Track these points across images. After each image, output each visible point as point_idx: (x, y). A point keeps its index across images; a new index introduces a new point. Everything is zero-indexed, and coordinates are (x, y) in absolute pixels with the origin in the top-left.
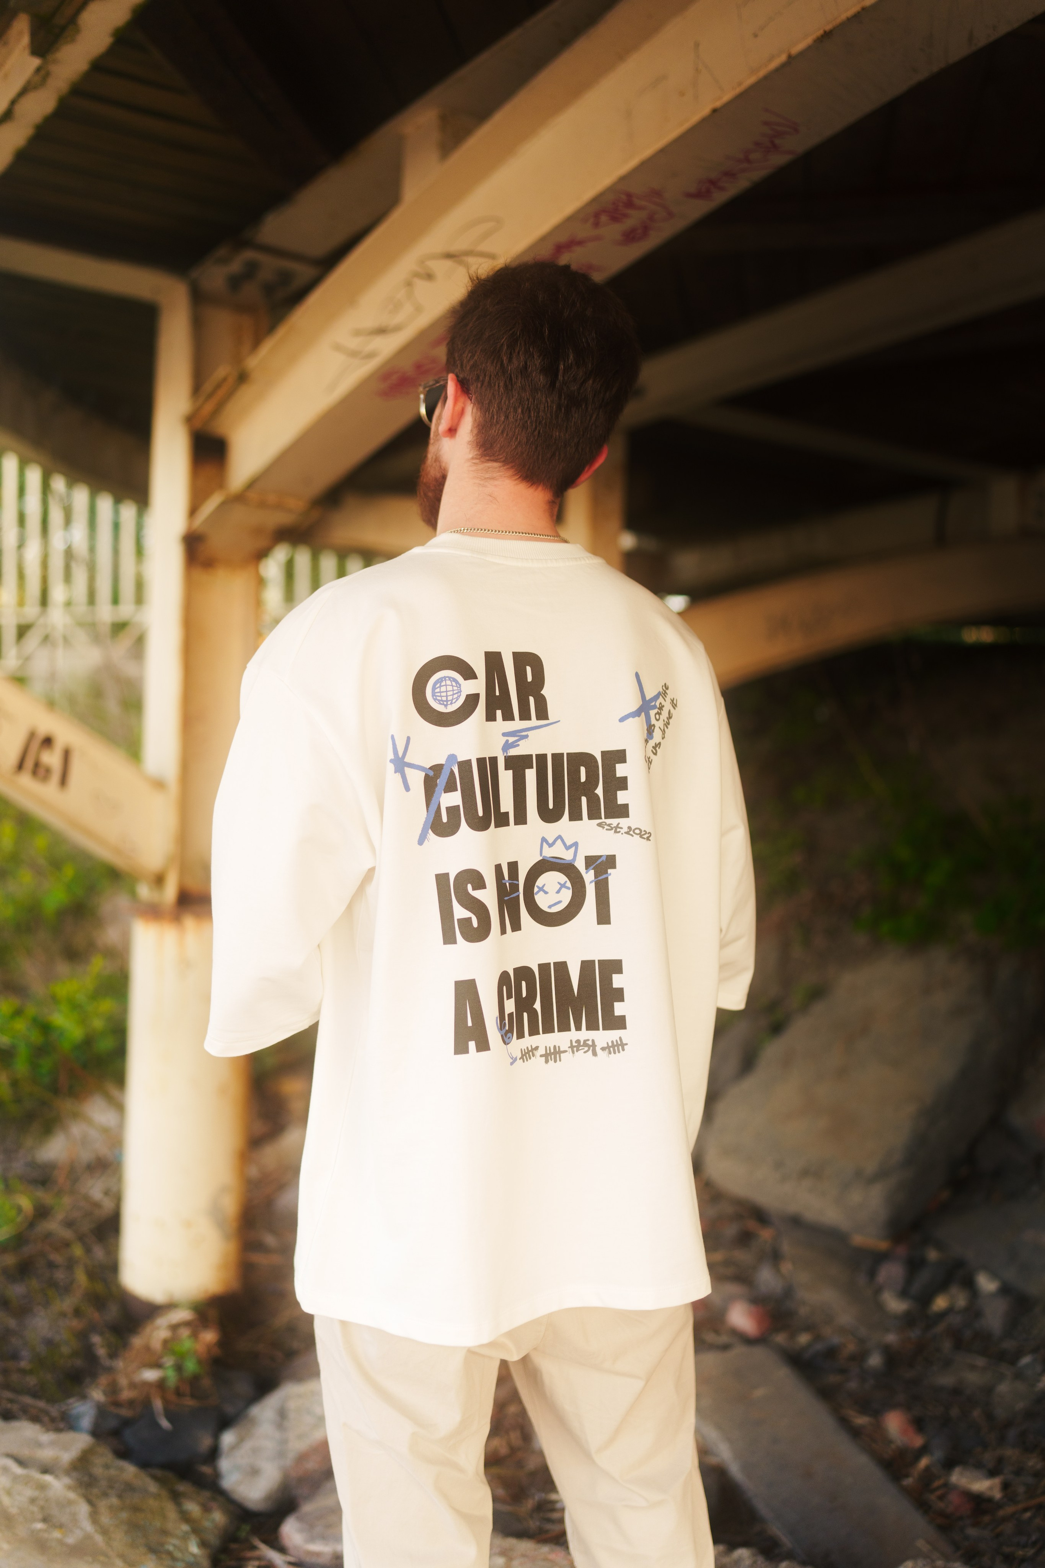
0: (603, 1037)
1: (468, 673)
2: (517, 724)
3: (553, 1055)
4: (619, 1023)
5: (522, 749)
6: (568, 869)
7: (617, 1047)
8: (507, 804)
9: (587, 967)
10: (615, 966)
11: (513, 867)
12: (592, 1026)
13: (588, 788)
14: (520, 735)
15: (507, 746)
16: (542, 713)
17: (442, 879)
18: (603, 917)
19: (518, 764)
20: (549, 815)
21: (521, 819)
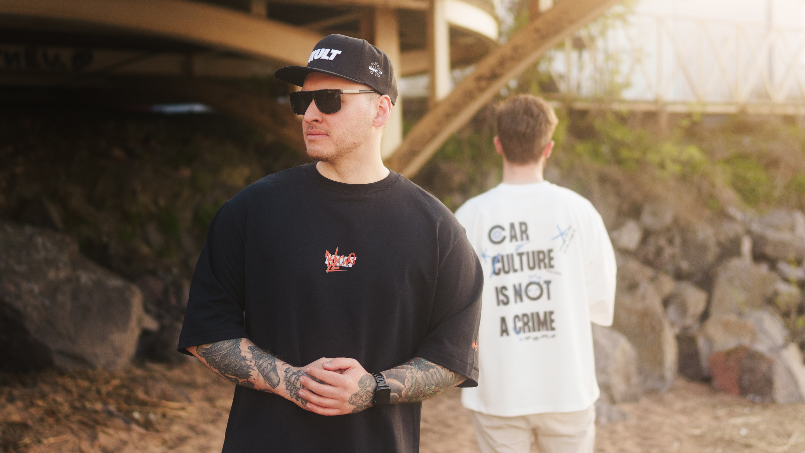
0: (550, 333)
1: (503, 229)
2: (519, 243)
3: (536, 339)
4: (553, 329)
5: (521, 250)
6: (538, 284)
7: (553, 336)
8: (517, 266)
9: (545, 313)
10: (551, 313)
11: (520, 285)
12: (547, 330)
13: (543, 260)
14: (520, 246)
15: (517, 250)
16: (528, 238)
17: (497, 289)
18: (549, 298)
19: (520, 255)
20: (532, 268)
21: (522, 269)
